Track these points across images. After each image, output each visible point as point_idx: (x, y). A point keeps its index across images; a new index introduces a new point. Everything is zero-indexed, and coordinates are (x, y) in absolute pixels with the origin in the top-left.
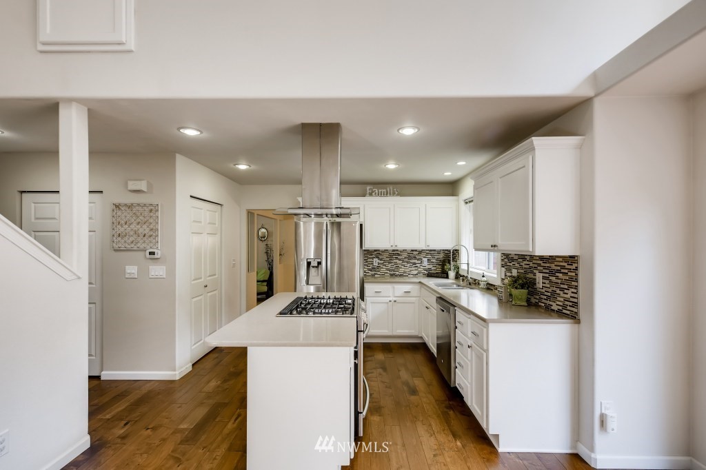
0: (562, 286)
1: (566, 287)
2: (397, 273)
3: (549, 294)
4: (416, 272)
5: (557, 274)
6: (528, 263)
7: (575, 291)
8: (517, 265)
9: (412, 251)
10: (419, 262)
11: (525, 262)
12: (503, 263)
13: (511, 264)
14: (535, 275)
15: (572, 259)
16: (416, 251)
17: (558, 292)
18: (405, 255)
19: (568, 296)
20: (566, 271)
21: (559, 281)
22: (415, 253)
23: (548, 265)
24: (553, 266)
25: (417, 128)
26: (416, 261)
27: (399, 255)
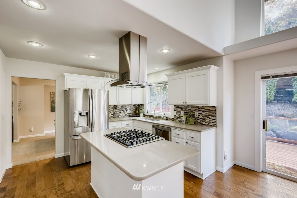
0: (208, 116)
1: (211, 116)
2: (116, 116)
3: (202, 119)
4: (124, 115)
5: (206, 112)
6: (190, 109)
7: (215, 117)
8: (183, 110)
9: (123, 105)
10: (126, 110)
11: (188, 109)
12: (175, 109)
13: (180, 110)
14: (194, 113)
15: (214, 107)
16: (124, 105)
17: (206, 118)
18: (120, 107)
19: (212, 119)
20: (211, 111)
21: (207, 115)
22: (124, 106)
23: (201, 109)
24: (204, 110)
25: (169, 49)
26: (124, 110)
27: (117, 107)
